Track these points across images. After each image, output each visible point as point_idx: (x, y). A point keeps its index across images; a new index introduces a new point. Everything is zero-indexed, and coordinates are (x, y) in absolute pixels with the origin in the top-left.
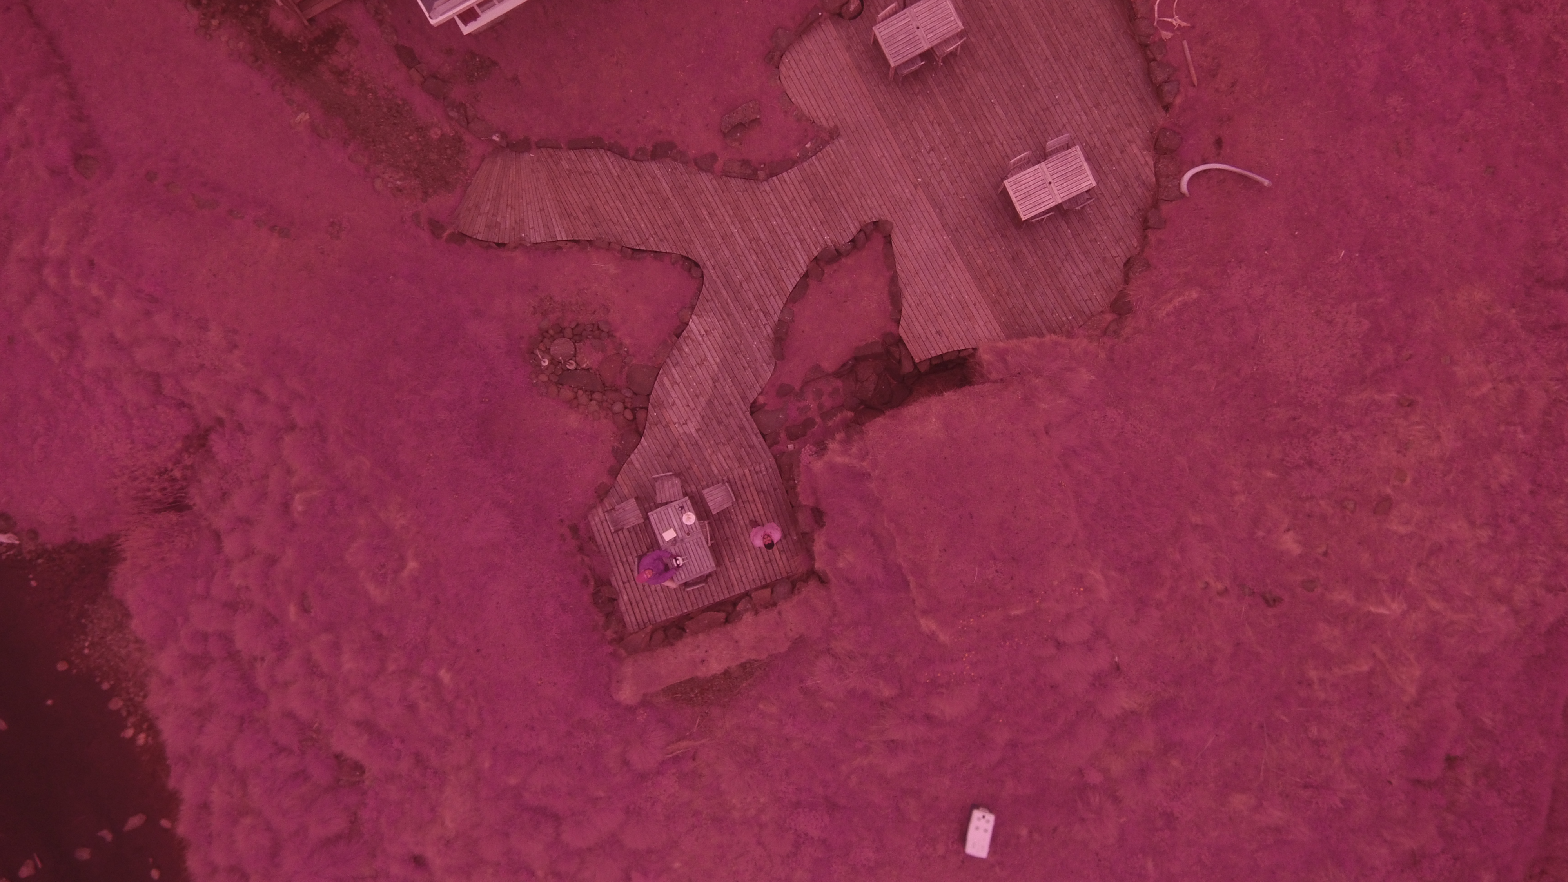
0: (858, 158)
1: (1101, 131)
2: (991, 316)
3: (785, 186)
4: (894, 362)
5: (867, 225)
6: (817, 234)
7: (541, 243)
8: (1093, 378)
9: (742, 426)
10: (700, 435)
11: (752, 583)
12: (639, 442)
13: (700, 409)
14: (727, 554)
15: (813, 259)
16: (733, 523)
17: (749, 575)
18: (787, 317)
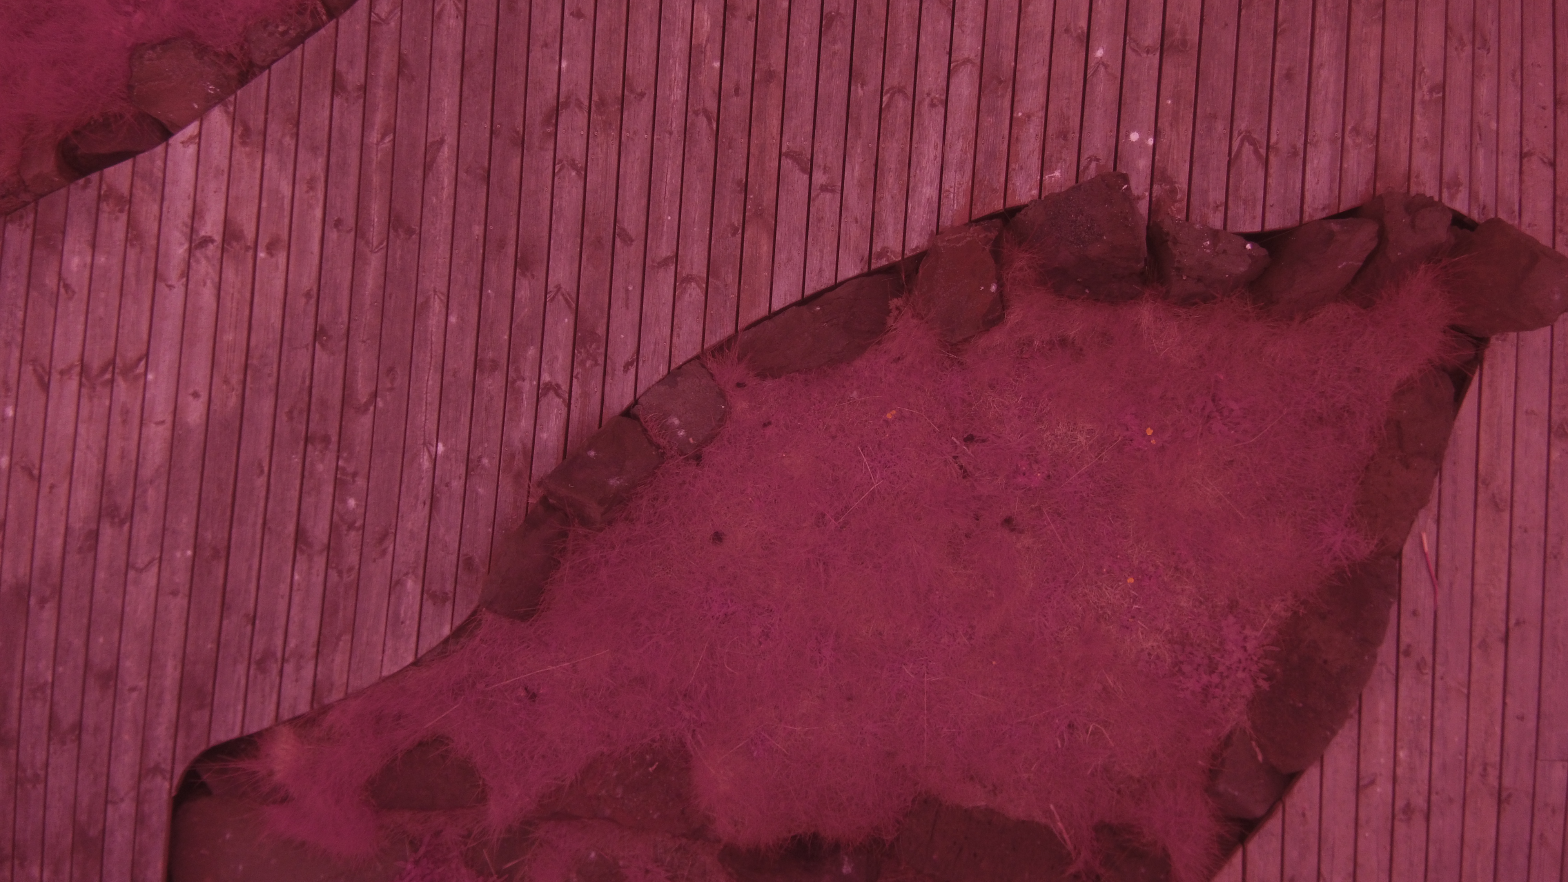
5: (1406, 204)
6: (1103, 90)
15: (990, 217)
18: (677, 422)
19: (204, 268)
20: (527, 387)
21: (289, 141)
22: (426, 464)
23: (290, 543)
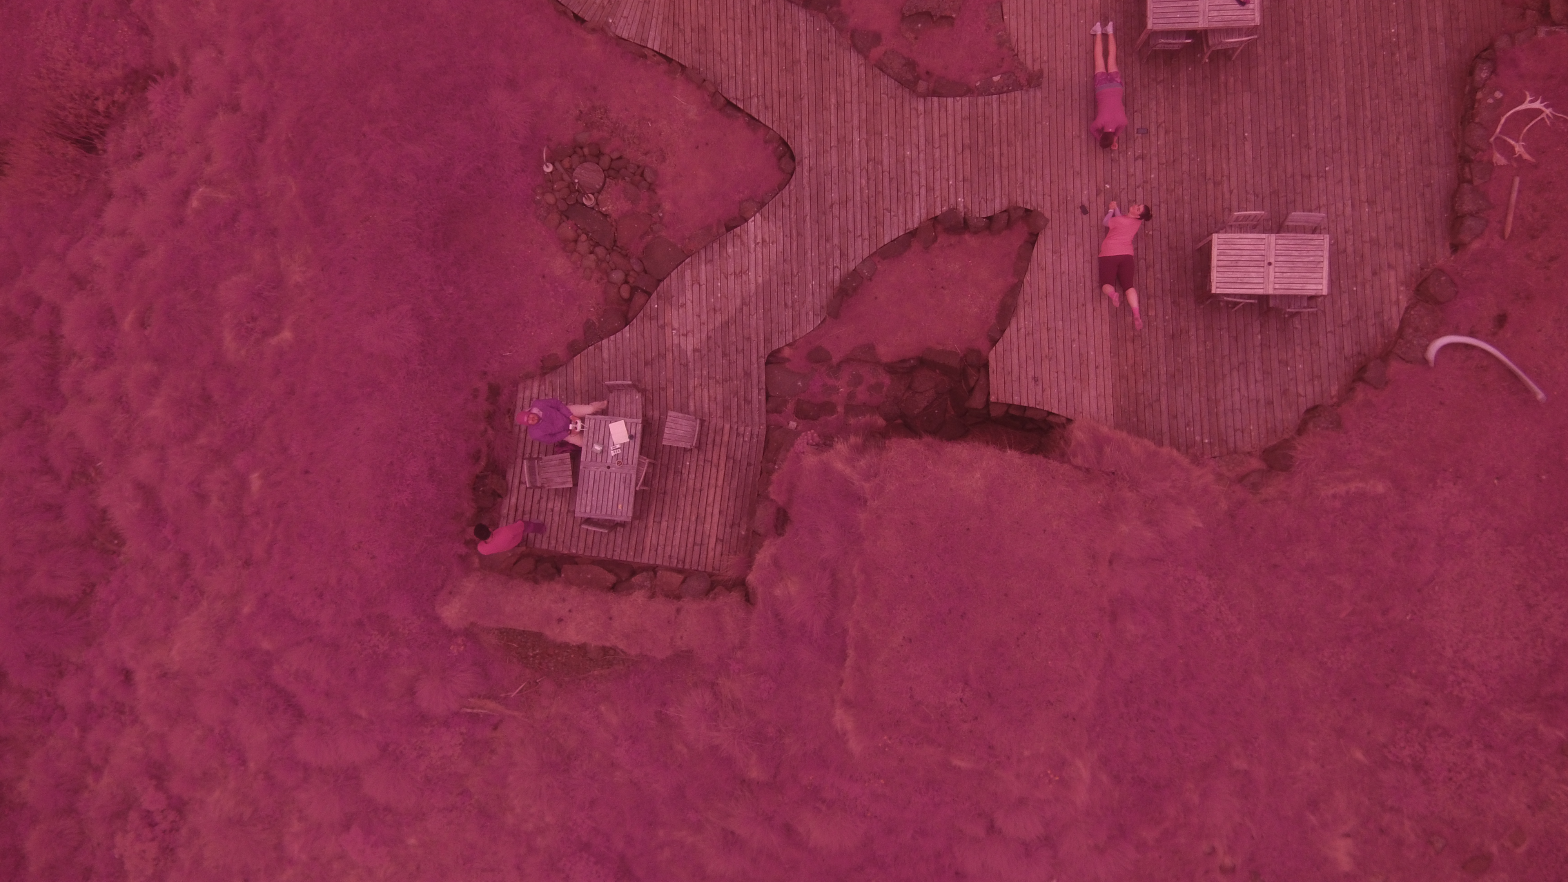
0: (1047, 124)
1: (1362, 236)
2: (1109, 391)
3: (943, 114)
4: (964, 387)
5: (1017, 208)
6: (952, 190)
7: (627, 40)
8: (1200, 525)
9: (749, 372)
10: (696, 357)
11: (667, 558)
12: (622, 329)
13: (711, 327)
14: (655, 511)
15: (931, 219)
16: (681, 480)
17: (668, 549)
18: (865, 271)
19: (759, 249)
20: (831, 267)
21: (774, 219)
22: (811, 287)
23: (784, 306)
